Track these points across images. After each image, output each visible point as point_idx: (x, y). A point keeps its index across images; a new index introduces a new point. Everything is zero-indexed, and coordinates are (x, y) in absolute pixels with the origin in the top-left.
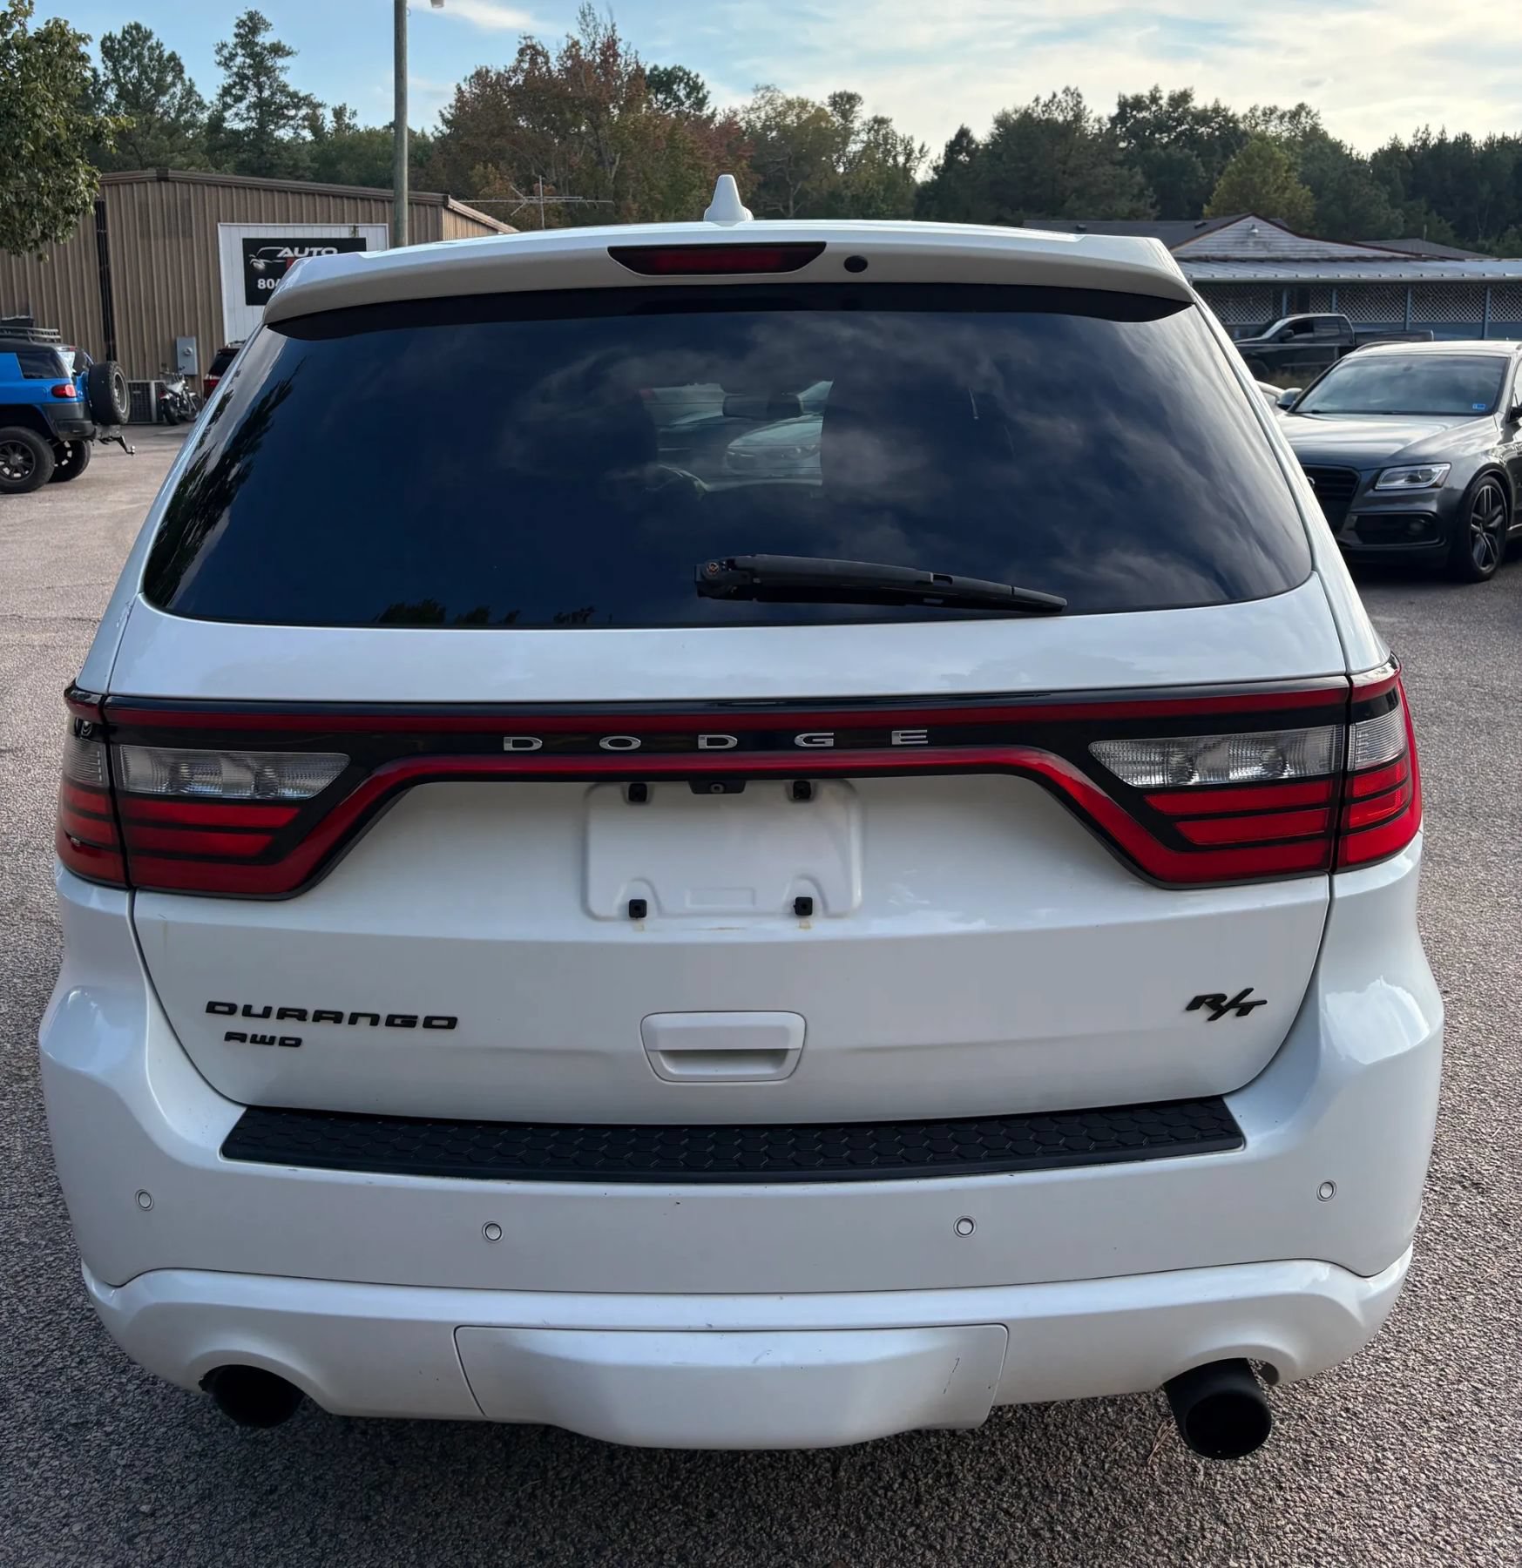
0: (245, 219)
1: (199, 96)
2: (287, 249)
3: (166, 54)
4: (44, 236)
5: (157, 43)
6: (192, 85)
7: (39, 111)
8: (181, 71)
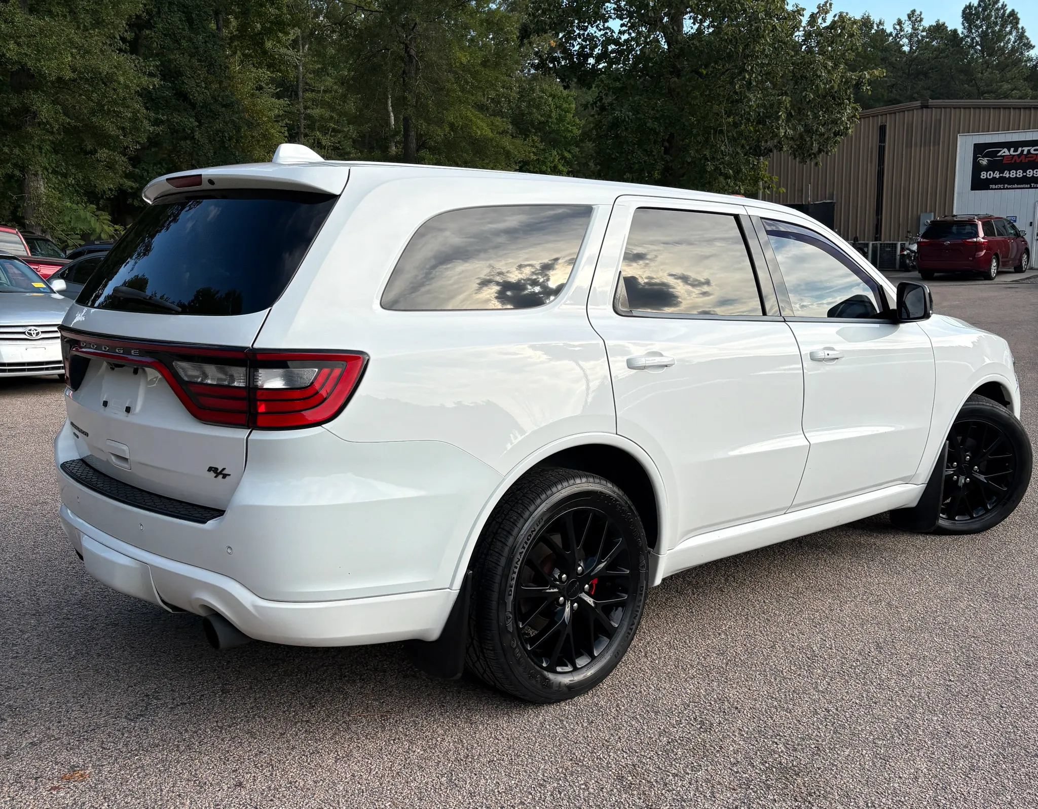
0: (977, 130)
1: (1028, 39)
2: (1006, 150)
3: (1008, 12)
4: (820, 151)
5: (1002, 5)
6: (1024, 31)
7: (819, 73)
8: (1017, 23)
